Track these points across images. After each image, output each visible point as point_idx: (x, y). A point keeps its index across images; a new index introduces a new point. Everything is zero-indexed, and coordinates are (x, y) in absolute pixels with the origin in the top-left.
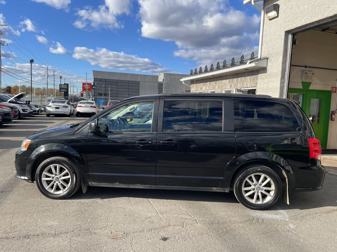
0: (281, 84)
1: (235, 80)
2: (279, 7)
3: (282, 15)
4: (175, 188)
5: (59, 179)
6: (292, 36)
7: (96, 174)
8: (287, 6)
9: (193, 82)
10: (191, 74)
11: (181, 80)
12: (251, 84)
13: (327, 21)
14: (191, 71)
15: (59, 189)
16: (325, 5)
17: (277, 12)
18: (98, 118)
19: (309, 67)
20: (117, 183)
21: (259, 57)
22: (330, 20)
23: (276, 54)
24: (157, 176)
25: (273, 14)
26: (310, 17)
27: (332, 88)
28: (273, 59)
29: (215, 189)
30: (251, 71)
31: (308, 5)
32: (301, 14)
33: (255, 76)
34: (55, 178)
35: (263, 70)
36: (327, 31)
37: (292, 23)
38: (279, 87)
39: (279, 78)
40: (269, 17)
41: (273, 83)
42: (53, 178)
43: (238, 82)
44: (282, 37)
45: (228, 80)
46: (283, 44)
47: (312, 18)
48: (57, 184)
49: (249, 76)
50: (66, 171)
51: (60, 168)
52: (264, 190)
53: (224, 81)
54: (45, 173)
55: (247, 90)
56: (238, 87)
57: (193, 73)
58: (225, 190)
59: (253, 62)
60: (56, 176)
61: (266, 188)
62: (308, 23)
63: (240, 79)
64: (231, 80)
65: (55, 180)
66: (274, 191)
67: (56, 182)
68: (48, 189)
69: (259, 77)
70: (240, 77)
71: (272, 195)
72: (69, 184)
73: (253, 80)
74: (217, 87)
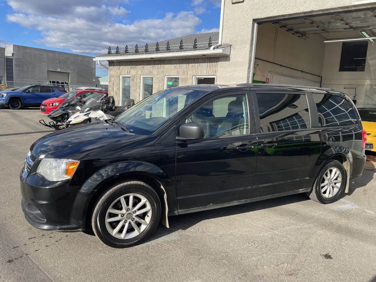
0: (248, 73)
3: (249, 1)
6: (257, 25)
9: (112, 63)
11: (95, 60)
12: (208, 72)
14: (109, 49)
20: (211, 204)
21: (220, 43)
22: (303, 15)
23: (241, 42)
26: (284, 9)
27: (267, 79)
28: (238, 47)
29: (301, 191)
30: (208, 58)
32: (272, 4)
33: (214, 63)
35: (225, 57)
37: (261, 11)
38: (247, 77)
39: (247, 68)
41: (238, 72)
42: (123, 215)
43: (189, 68)
45: (173, 66)
46: (250, 33)
48: (130, 223)
49: (204, 63)
50: (144, 200)
51: (135, 198)
52: (334, 183)
53: (167, 67)
54: (110, 210)
55: (203, 79)
56: (188, 74)
57: (111, 52)
58: (308, 190)
59: (217, 47)
60: (128, 211)
61: (335, 181)
62: (281, 14)
63: (191, 65)
64: (178, 65)
65: (126, 218)
66: (340, 183)
67: (127, 221)
68: (115, 234)
69: (219, 65)
70: (192, 63)
71: (339, 187)
72: (148, 219)
73: (210, 68)
74: (155, 72)
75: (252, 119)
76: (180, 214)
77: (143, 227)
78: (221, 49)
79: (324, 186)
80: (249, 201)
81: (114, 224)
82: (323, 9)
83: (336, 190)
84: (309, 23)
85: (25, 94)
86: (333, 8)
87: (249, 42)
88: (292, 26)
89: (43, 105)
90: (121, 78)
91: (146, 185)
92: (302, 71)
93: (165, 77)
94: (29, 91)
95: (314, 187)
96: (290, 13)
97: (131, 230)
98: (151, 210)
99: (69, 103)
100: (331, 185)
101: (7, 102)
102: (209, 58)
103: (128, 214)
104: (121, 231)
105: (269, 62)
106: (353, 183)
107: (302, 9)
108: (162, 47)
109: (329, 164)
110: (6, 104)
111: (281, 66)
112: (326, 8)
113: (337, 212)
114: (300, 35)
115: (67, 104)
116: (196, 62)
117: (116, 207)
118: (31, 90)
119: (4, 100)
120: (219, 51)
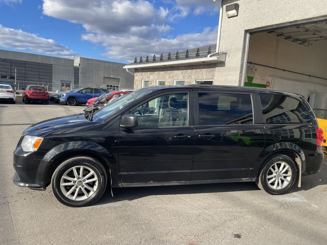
0: (240, 77)
1: (189, 71)
2: (239, 7)
3: (242, 15)
4: (209, 181)
5: (82, 183)
6: (250, 34)
7: (125, 173)
8: (247, 7)
9: (137, 70)
10: (136, 62)
11: (124, 67)
12: (207, 77)
13: (285, 25)
14: (135, 59)
15: (83, 194)
16: (286, 10)
17: (237, 11)
18: (130, 111)
19: (253, 64)
20: (151, 182)
21: (217, 52)
22: (289, 24)
23: (235, 50)
24: (193, 171)
25: (233, 12)
28: (232, 55)
29: (244, 180)
31: (269, 8)
32: (261, 16)
33: (212, 68)
34: (77, 182)
35: (220, 64)
36: (272, 33)
37: (252, 23)
38: (238, 80)
39: (239, 72)
40: (228, 15)
41: (231, 76)
42: (75, 182)
43: (193, 73)
44: (242, 34)
45: (181, 71)
46: (242, 42)
47: (272, 20)
48: (80, 189)
49: (205, 68)
50: (92, 172)
51: (85, 169)
52: (283, 176)
53: (176, 72)
54: (64, 177)
55: (203, 82)
56: (192, 78)
57: (137, 61)
58: (252, 179)
59: (213, 55)
60: (79, 179)
61: (285, 175)
62: (268, 25)
63: (194, 70)
64: (184, 71)
65: (77, 185)
66: (291, 177)
67: (78, 186)
68: (68, 196)
69: (216, 70)
70: (195, 69)
71: (289, 181)
72: (95, 188)
73: (209, 72)
74: (167, 77)
75: (191, 113)
76: (124, 186)
77: (91, 193)
78: (216, 57)
79: (272, 178)
80: (188, 183)
81: (68, 188)
82: (305, 18)
83: (286, 183)
84: (304, 31)
85: (79, 94)
86: (314, 17)
87: (241, 50)
88: (290, 34)
89: (88, 103)
90: (143, 82)
91: (93, 161)
92: (310, 76)
93: (175, 80)
94: (82, 92)
95: (260, 178)
96: (276, 23)
97: (81, 194)
98: (98, 181)
99: (99, 101)
100: (279, 178)
101: (66, 100)
102: (208, 65)
103: (79, 181)
104: (73, 194)
105: (269, 67)
106: (320, 180)
107: (287, 19)
108: (173, 57)
109: (275, 158)
110: (65, 101)
111: (284, 70)
112: (308, 17)
113: (279, 203)
114: (301, 42)
115: (98, 102)
116: (198, 68)
117: (70, 175)
118: (84, 91)
119: (64, 98)
120: (215, 58)
